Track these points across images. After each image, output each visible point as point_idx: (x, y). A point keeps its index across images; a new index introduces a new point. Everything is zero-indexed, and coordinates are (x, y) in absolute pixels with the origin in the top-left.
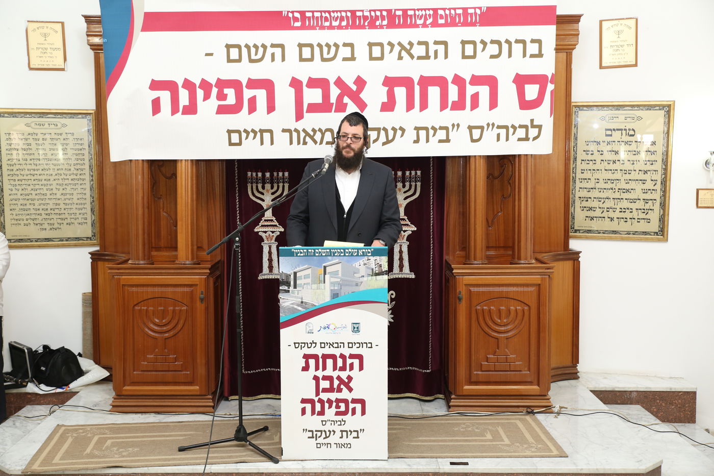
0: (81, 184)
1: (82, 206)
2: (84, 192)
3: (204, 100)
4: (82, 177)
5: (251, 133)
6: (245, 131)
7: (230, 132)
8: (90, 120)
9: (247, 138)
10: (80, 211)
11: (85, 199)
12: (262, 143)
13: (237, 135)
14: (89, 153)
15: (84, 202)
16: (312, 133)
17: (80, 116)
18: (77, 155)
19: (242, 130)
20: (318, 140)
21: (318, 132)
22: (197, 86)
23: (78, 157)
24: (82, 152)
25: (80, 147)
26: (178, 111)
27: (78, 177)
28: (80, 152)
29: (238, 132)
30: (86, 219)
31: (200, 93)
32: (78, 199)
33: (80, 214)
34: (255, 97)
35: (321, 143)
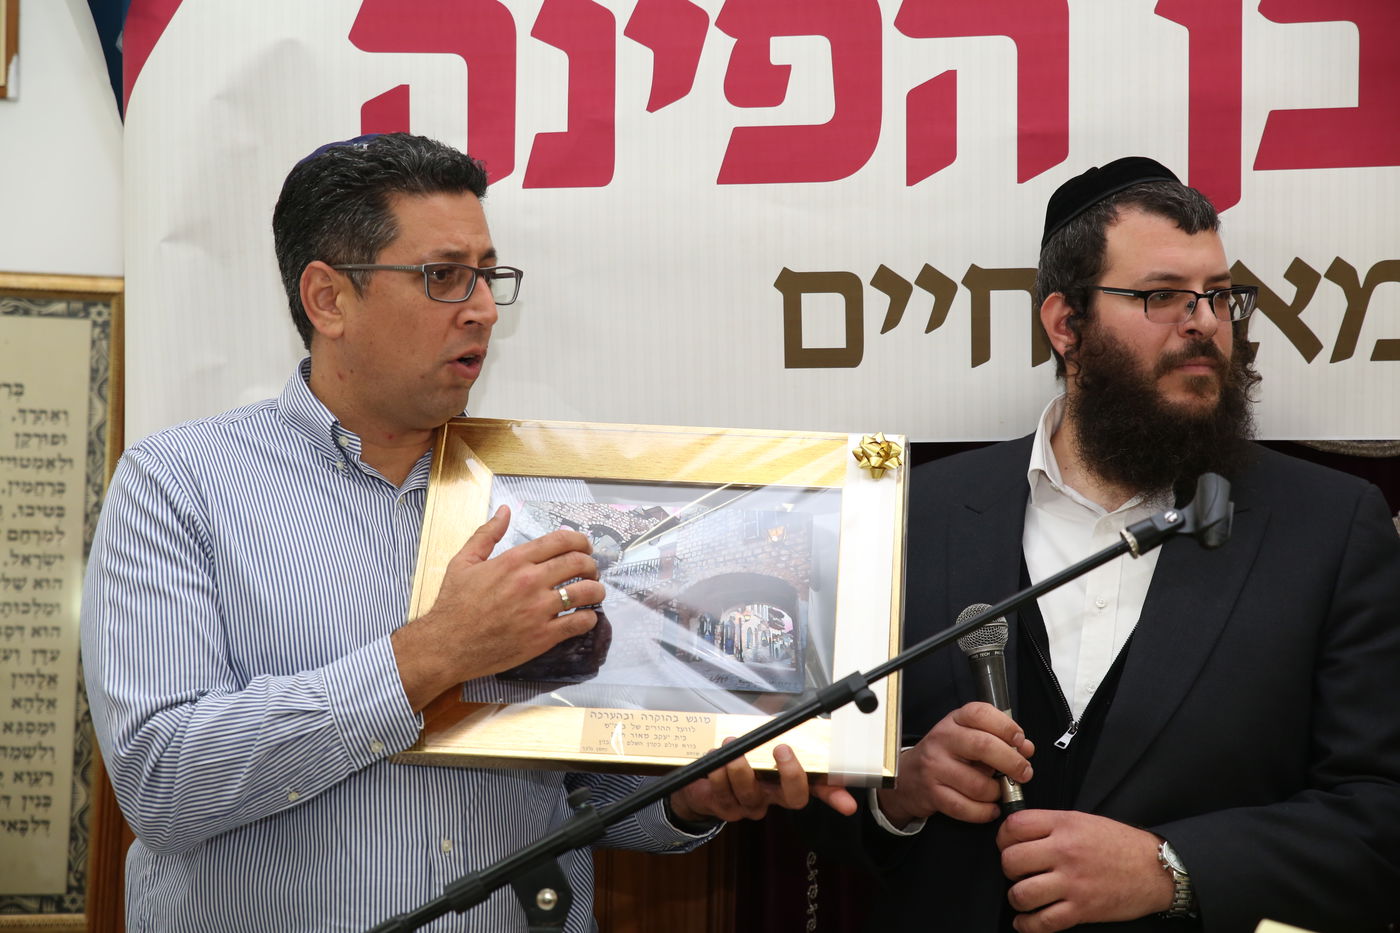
0: (36, 632)
1: (34, 739)
2: (48, 670)
3: (653, 106)
4: (43, 595)
5: (916, 288)
6: (886, 279)
7: (793, 285)
8: (105, 324)
9: (892, 321)
10: (22, 765)
11: (52, 703)
12: (980, 352)
13: (836, 301)
14: (88, 480)
15: (45, 717)
16: (1287, 292)
17: (60, 307)
18: (28, 487)
19: (866, 277)
20: (1328, 335)
21: (1323, 280)
22: (621, 24)
23: (32, 499)
24: (54, 476)
25: (48, 451)
26: (507, 168)
27: (28, 594)
28: (44, 475)
29: (845, 284)
30: (46, 801)
31: (634, 65)
32: (16, 703)
33: (18, 777)
34: (948, 81)
35: (1344, 350)
